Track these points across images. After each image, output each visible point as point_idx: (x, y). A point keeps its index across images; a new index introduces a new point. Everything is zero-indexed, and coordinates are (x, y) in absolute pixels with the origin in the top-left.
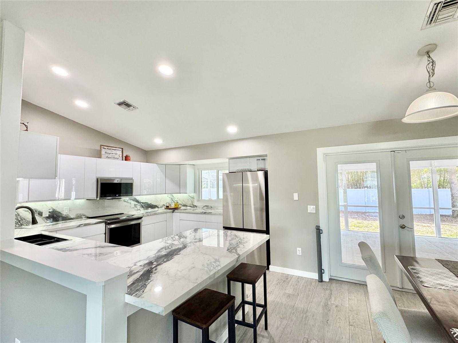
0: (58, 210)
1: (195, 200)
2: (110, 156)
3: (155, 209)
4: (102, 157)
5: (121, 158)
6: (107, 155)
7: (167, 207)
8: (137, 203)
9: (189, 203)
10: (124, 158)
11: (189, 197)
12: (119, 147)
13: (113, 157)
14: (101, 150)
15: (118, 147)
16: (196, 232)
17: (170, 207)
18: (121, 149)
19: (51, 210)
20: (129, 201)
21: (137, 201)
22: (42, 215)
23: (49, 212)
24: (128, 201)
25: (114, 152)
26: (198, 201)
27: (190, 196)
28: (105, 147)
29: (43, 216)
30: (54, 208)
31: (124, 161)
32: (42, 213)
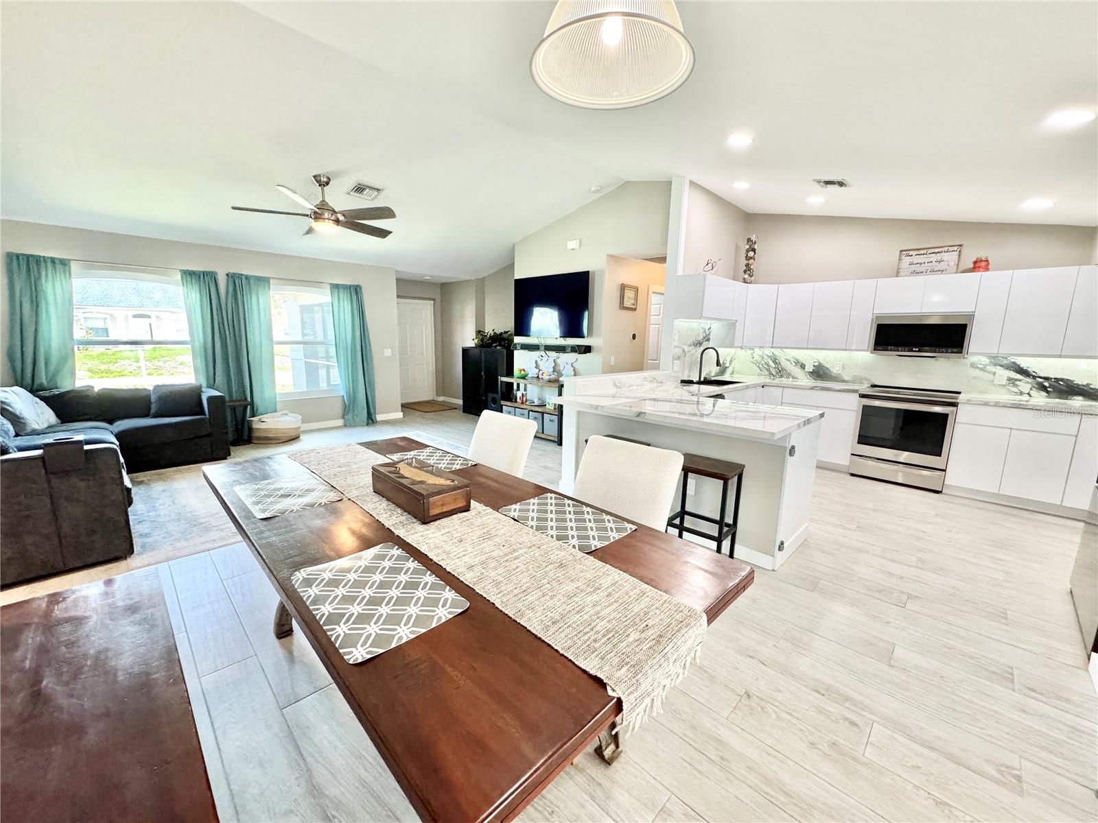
0: (826, 365)
2: (922, 268)
5: (954, 267)
6: (913, 268)
8: (1019, 376)
12: (951, 244)
13: (928, 272)
14: (900, 260)
15: (947, 245)
18: (955, 248)
19: (816, 364)
20: (990, 368)
21: (1023, 372)
22: (804, 369)
23: (814, 366)
24: (984, 367)
25: (934, 258)
28: (911, 253)
29: (806, 370)
30: (821, 361)
32: (805, 365)
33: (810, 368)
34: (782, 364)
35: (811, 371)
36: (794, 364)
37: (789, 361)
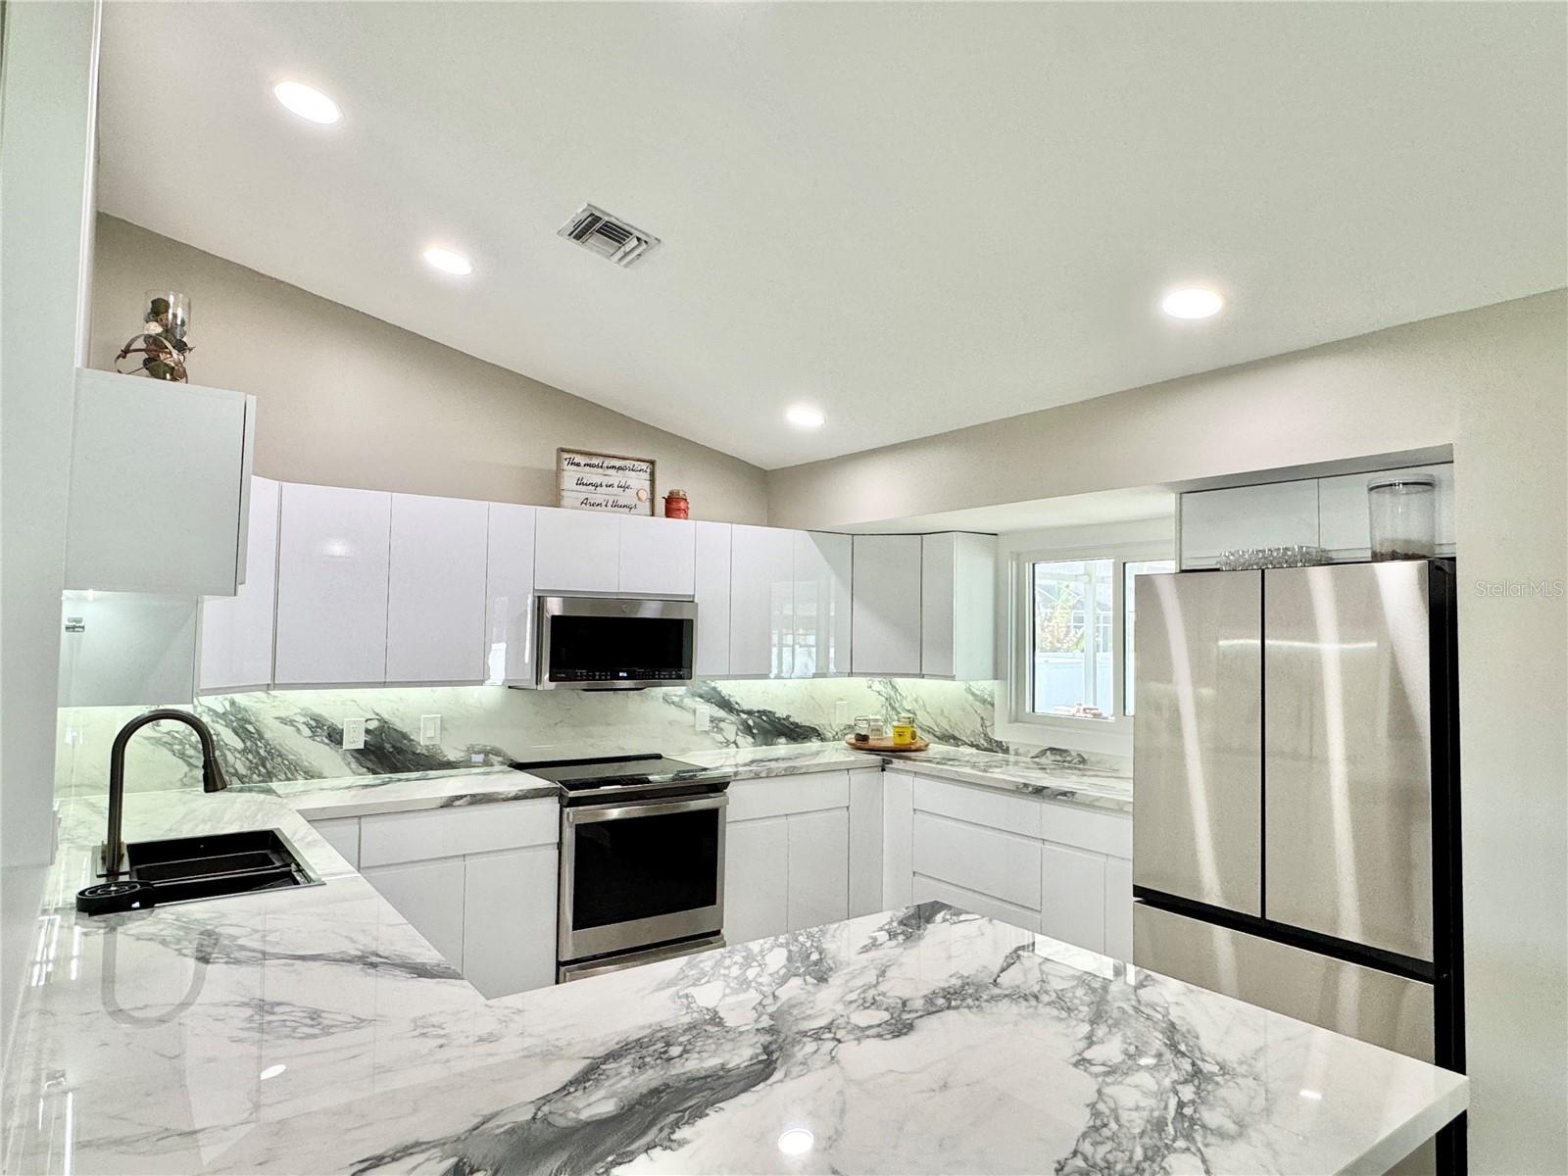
0: (399, 725)
2: (598, 496)
3: (809, 744)
4: (565, 502)
5: (648, 504)
6: (585, 492)
7: (862, 743)
8: (722, 714)
9: (968, 728)
10: (660, 505)
11: (971, 698)
12: (639, 456)
13: (609, 504)
14: (559, 471)
15: (630, 456)
16: (908, 937)
17: (873, 742)
18: (644, 466)
19: (373, 725)
20: (688, 702)
21: (725, 704)
22: (340, 743)
23: (367, 731)
24: (681, 700)
25: (616, 478)
26: (1016, 718)
27: (973, 694)
28: (578, 459)
29: (344, 748)
30: (386, 716)
31: (661, 520)
32: (341, 733)
33: (355, 740)
34: (268, 735)
35: (362, 747)
36: (307, 732)
37: (292, 723)
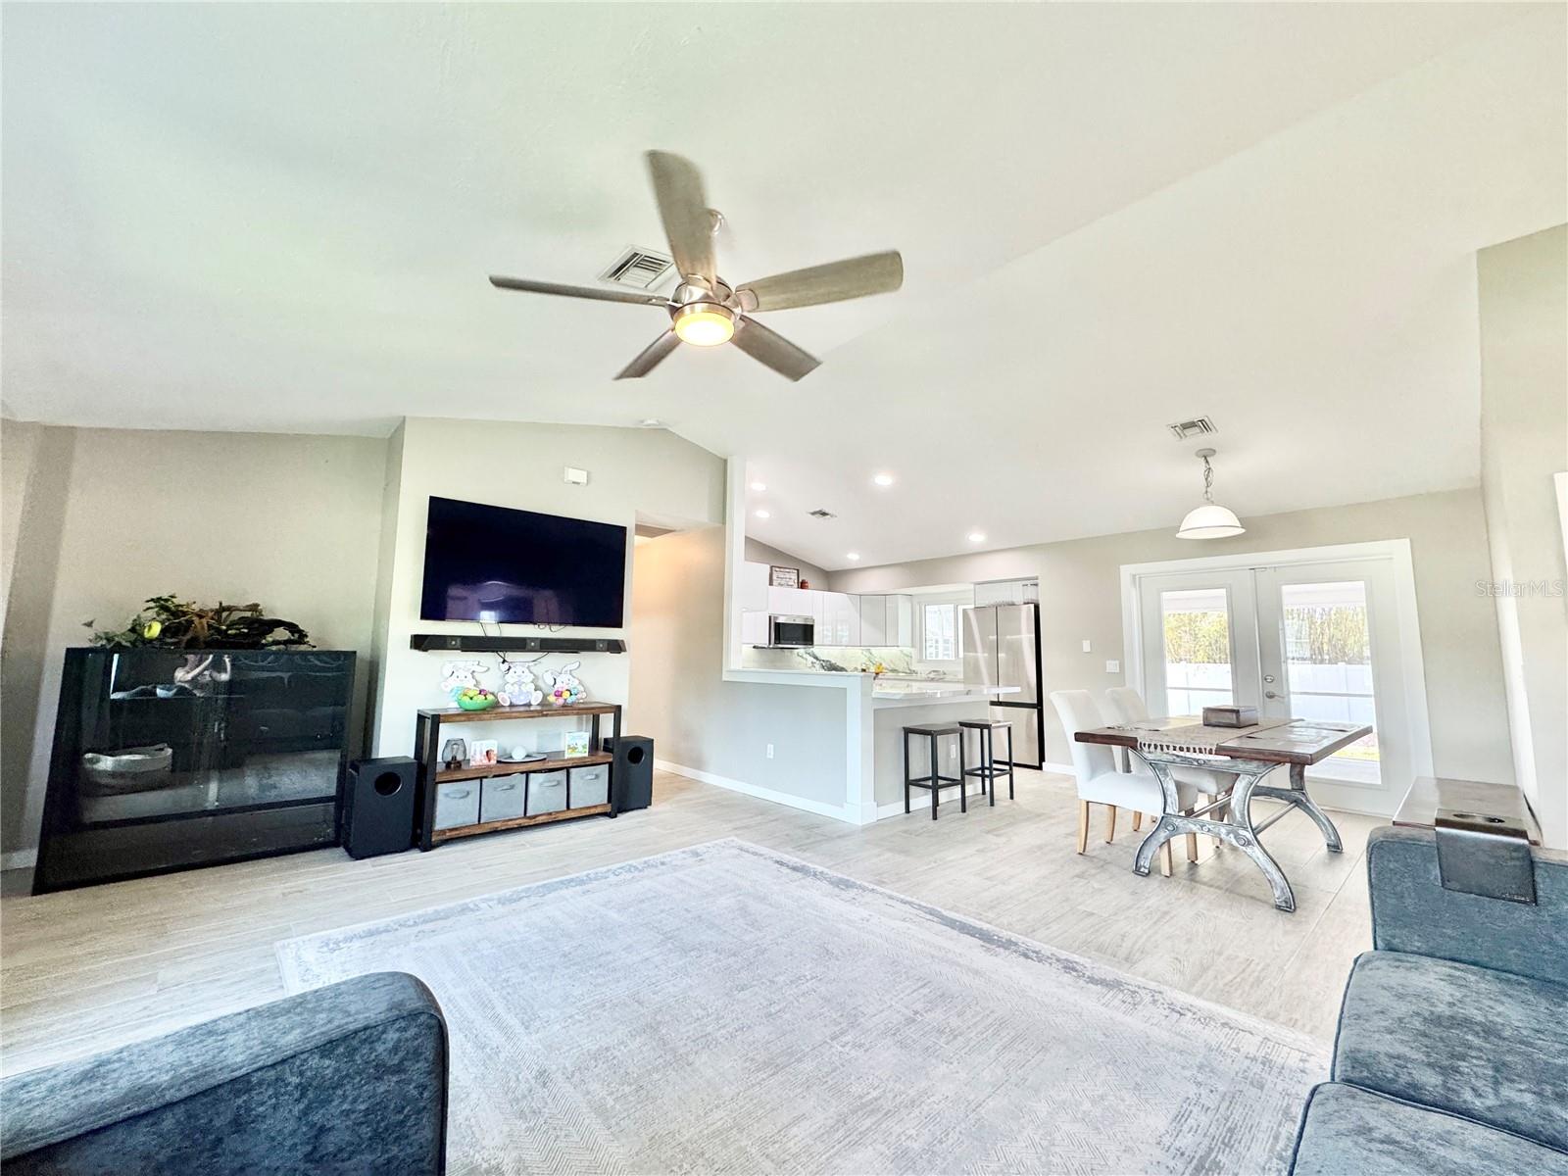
1: (914, 660)
2: (783, 582)
4: (774, 584)
5: (797, 584)
6: (779, 581)
8: (815, 660)
9: (902, 666)
10: (800, 584)
11: (903, 655)
12: (794, 568)
13: (787, 584)
15: (792, 568)
18: (796, 572)
20: (804, 656)
21: (817, 658)
25: (788, 576)
26: (920, 661)
27: (904, 653)
28: (778, 570)
31: (801, 590)
